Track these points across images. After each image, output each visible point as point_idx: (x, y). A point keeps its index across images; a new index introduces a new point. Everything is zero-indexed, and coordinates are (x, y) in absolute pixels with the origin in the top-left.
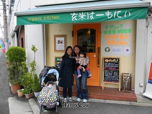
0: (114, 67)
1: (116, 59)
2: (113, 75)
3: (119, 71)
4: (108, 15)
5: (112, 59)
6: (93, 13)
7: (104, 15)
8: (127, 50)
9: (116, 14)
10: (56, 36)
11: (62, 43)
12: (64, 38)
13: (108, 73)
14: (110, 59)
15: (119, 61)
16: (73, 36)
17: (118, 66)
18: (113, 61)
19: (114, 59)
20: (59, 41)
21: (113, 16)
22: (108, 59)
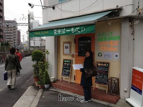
0: (104, 71)
1: (107, 64)
2: (103, 78)
3: (108, 75)
4: (72, 30)
5: (104, 63)
6: (65, 29)
7: (70, 30)
8: (116, 56)
9: (77, 29)
10: (64, 43)
11: (68, 48)
12: (69, 44)
13: (99, 76)
14: (102, 63)
15: (109, 65)
16: (75, 43)
17: (108, 70)
18: (104, 65)
19: (105, 63)
20: (66, 47)
21: (75, 31)
22: (101, 63)
